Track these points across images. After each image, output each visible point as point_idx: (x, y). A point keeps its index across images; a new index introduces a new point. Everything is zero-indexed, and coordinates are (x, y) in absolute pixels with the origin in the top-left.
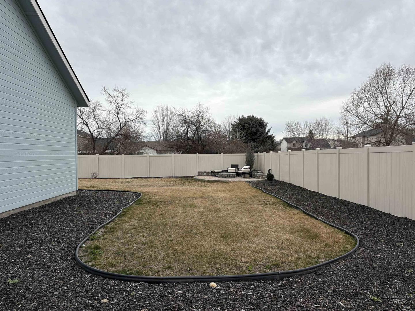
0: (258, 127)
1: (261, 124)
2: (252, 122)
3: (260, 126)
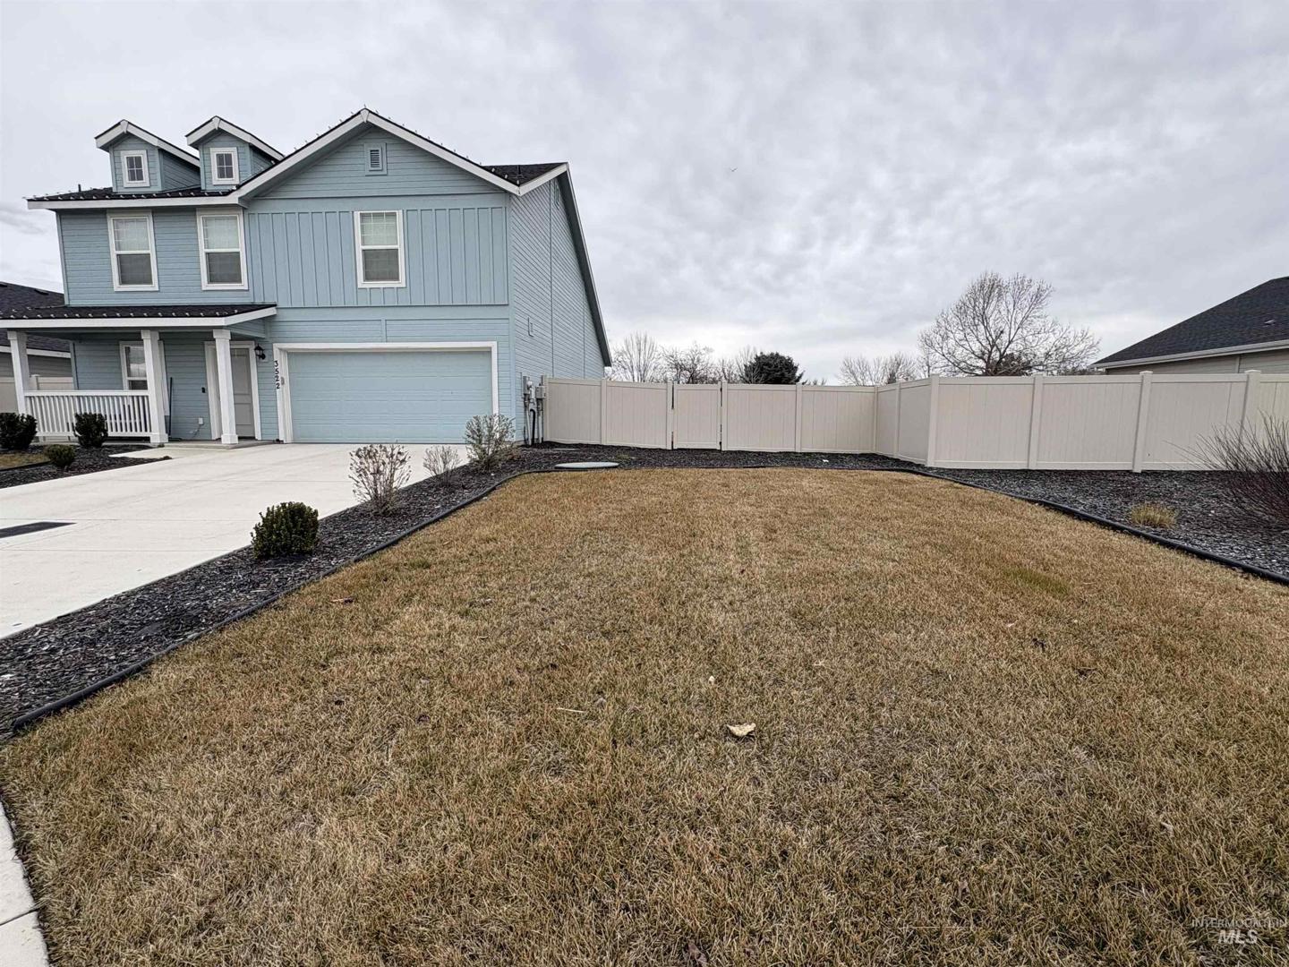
0: (784, 370)
1: (788, 365)
2: (776, 363)
3: (786, 368)
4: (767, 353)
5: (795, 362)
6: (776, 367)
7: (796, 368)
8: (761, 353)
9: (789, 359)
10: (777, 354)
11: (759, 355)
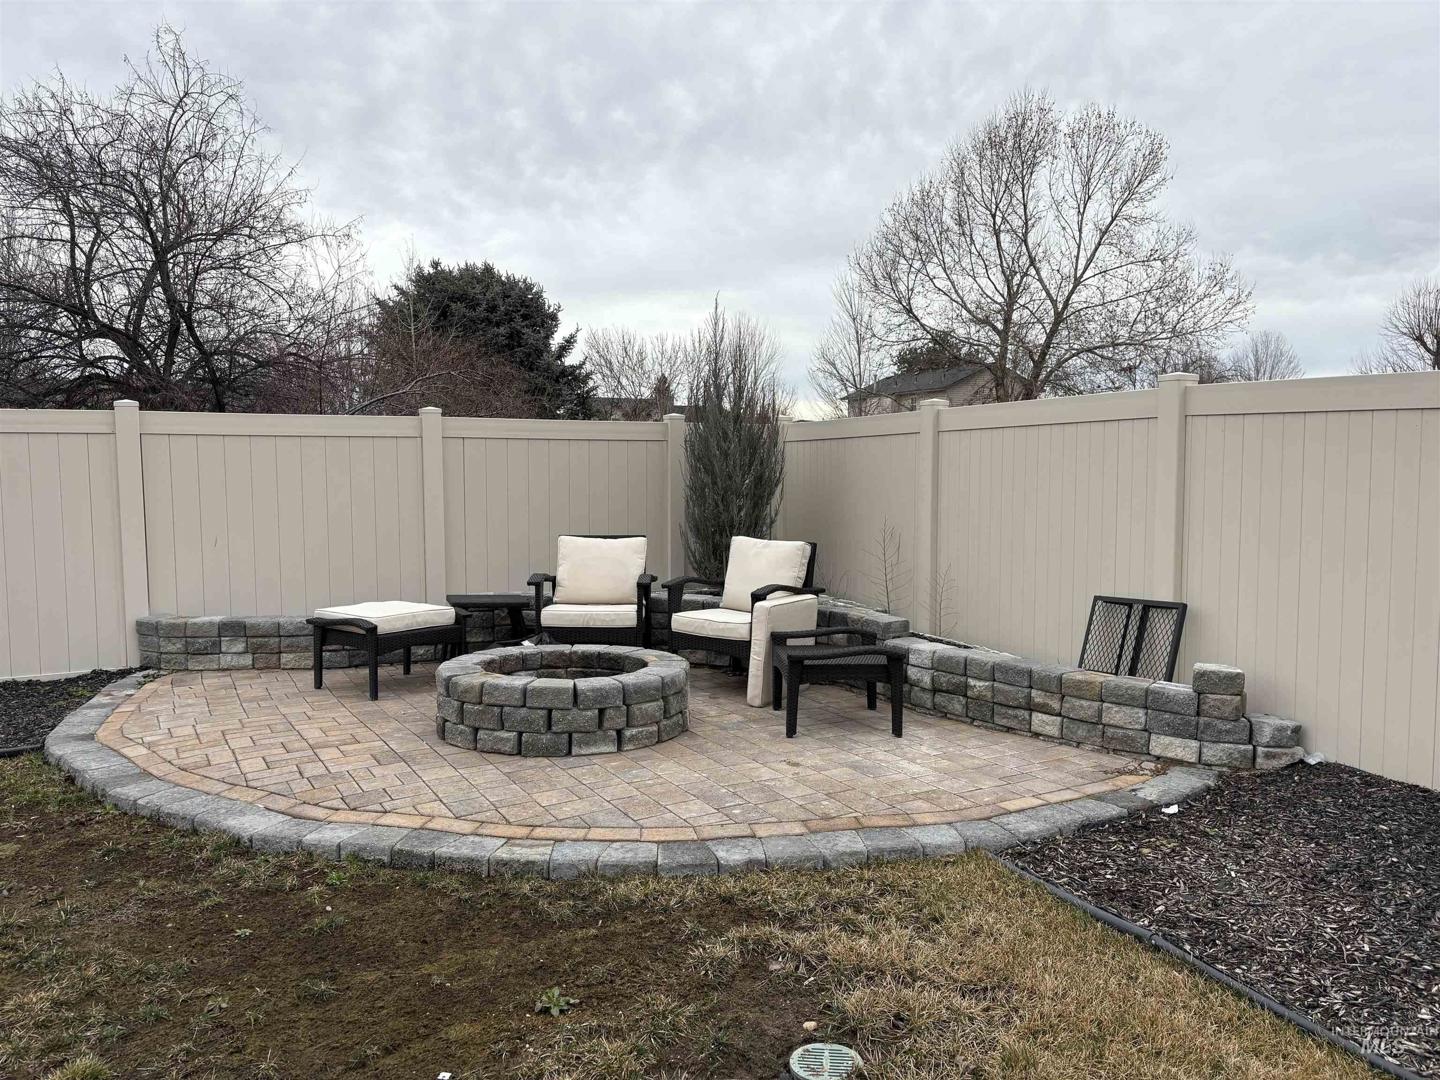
0: (518, 321)
1: (527, 307)
2: (489, 296)
3: (525, 317)
4: (452, 263)
5: (551, 300)
6: (493, 309)
7: (554, 317)
8: (435, 265)
9: (529, 287)
10: (488, 270)
11: (428, 270)
